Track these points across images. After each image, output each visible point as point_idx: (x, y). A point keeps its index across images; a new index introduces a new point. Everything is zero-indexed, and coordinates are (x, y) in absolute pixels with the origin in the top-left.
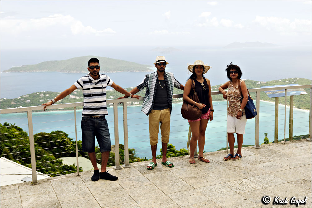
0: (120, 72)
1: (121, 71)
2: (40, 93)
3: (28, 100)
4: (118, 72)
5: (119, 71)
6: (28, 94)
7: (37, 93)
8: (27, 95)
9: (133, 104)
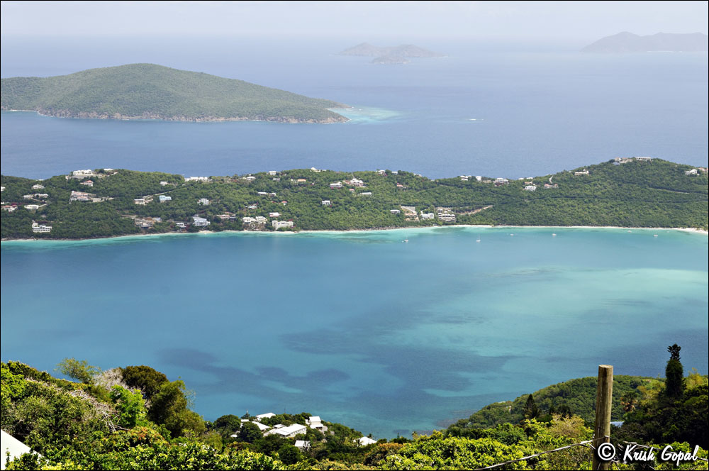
1: (240, 117)
5: (234, 117)
9: (273, 225)
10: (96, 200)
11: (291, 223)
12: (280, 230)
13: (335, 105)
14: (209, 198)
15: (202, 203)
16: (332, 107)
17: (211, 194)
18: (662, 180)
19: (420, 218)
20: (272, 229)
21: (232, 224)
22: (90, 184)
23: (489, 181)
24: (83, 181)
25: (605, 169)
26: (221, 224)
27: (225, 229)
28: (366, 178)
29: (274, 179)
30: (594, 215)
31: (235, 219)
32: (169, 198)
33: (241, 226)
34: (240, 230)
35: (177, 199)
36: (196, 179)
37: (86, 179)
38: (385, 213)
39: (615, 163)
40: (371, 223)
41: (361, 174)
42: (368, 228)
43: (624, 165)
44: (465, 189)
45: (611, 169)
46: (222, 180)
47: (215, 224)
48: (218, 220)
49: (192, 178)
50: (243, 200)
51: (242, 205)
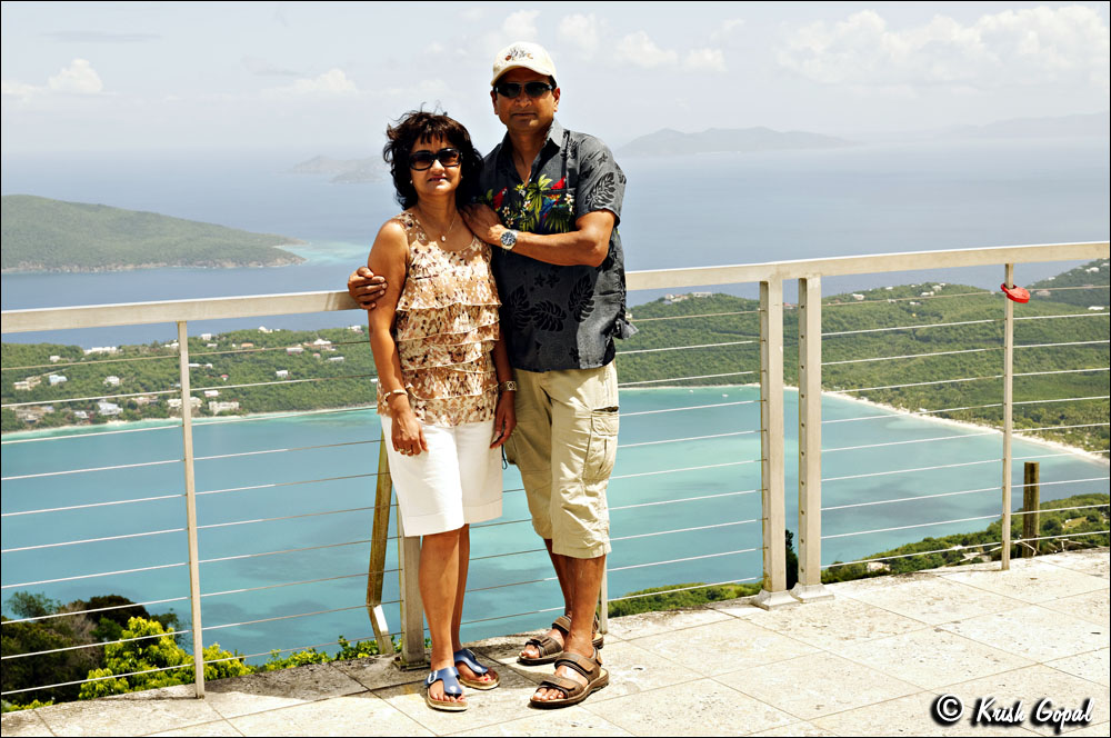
0: (152, 265)
1: (156, 262)
4: (145, 266)
5: (148, 263)
9: (211, 408)
11: (235, 405)
12: (221, 414)
13: (286, 241)
14: (120, 376)
15: (110, 384)
16: (282, 244)
17: (122, 370)
18: (728, 321)
20: (209, 414)
21: (154, 409)
25: (653, 310)
26: (138, 410)
27: (144, 417)
28: (335, 338)
29: (209, 345)
30: (643, 372)
31: (157, 404)
32: (64, 378)
33: (165, 412)
34: (165, 418)
35: (74, 379)
36: (100, 350)
38: (364, 384)
39: (666, 303)
40: (345, 398)
41: (328, 332)
42: (342, 405)
43: (677, 303)
45: (661, 310)
46: (137, 350)
47: (130, 411)
48: (133, 406)
49: (95, 350)
50: (166, 376)
51: (165, 383)
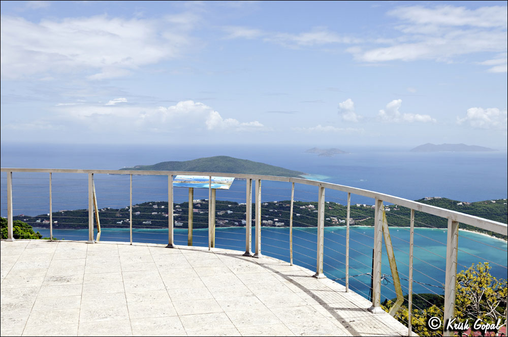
2: (154, 203)
3: (137, 211)
6: (139, 204)
7: (150, 203)
8: (137, 205)
9: (275, 224)
10: (201, 212)
11: (283, 224)
12: (278, 226)
13: (302, 174)
15: (245, 214)
19: (339, 222)
20: (275, 226)
22: (199, 205)
23: (369, 207)
24: (196, 204)
26: (253, 223)
28: (315, 205)
29: (276, 204)
32: (232, 212)
35: (235, 212)
36: (243, 204)
37: (197, 204)
39: (425, 200)
41: (313, 203)
42: (316, 226)
43: (429, 200)
44: (358, 210)
